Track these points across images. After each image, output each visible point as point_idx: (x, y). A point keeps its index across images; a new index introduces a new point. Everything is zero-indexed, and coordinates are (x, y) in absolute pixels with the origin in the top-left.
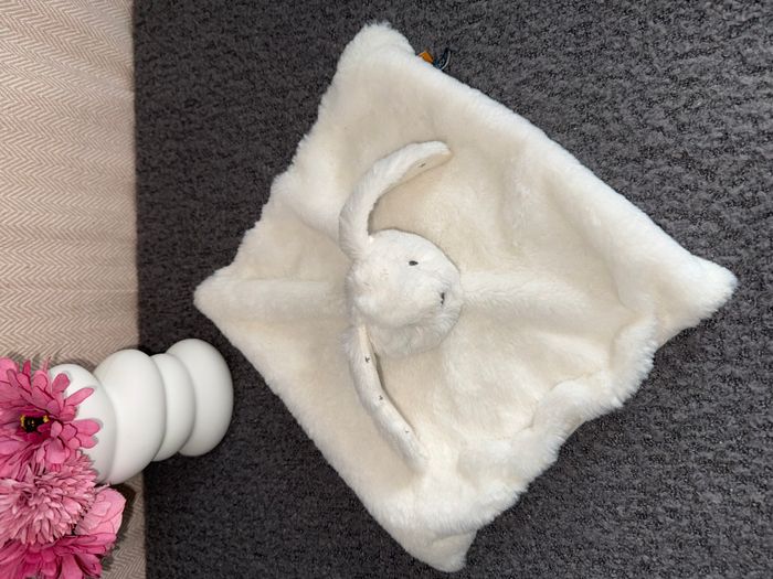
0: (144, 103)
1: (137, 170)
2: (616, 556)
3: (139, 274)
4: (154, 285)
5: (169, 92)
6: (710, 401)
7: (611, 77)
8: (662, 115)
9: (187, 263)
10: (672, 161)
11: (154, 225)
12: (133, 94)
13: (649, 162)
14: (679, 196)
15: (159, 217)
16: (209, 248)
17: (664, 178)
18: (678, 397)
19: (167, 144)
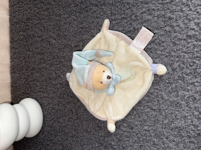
0: (12, 19)
4: (16, 80)
9: (27, 73)
11: (16, 60)
15: (18, 57)
16: (34, 68)
19: (20, 33)
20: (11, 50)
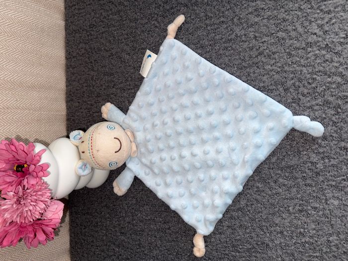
0: (69, 26)
1: (66, 57)
2: (288, 229)
3: (67, 106)
4: (74, 111)
5: (81, 21)
6: (335, 159)
7: (292, 10)
8: (316, 27)
9: (90, 101)
10: (320, 49)
11: (74, 83)
12: (64, 22)
13: (309, 49)
14: (323, 65)
15: (77, 79)
16: (99, 94)
17: (316, 56)
18: (319, 157)
19: (81, 45)
20: (68, 70)
